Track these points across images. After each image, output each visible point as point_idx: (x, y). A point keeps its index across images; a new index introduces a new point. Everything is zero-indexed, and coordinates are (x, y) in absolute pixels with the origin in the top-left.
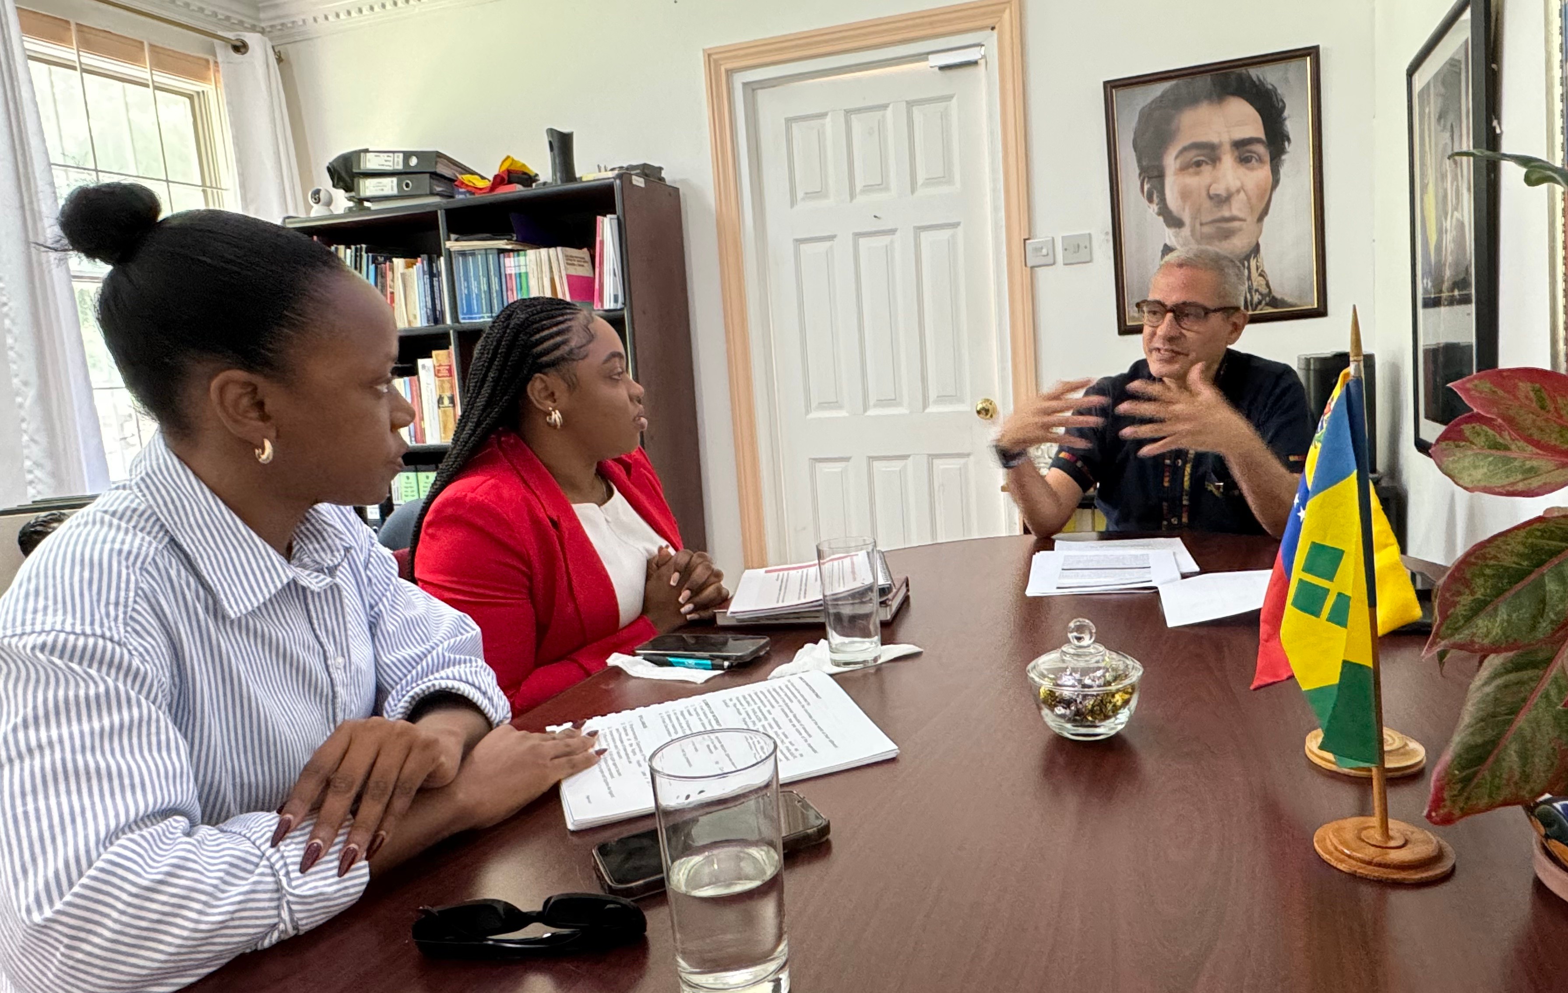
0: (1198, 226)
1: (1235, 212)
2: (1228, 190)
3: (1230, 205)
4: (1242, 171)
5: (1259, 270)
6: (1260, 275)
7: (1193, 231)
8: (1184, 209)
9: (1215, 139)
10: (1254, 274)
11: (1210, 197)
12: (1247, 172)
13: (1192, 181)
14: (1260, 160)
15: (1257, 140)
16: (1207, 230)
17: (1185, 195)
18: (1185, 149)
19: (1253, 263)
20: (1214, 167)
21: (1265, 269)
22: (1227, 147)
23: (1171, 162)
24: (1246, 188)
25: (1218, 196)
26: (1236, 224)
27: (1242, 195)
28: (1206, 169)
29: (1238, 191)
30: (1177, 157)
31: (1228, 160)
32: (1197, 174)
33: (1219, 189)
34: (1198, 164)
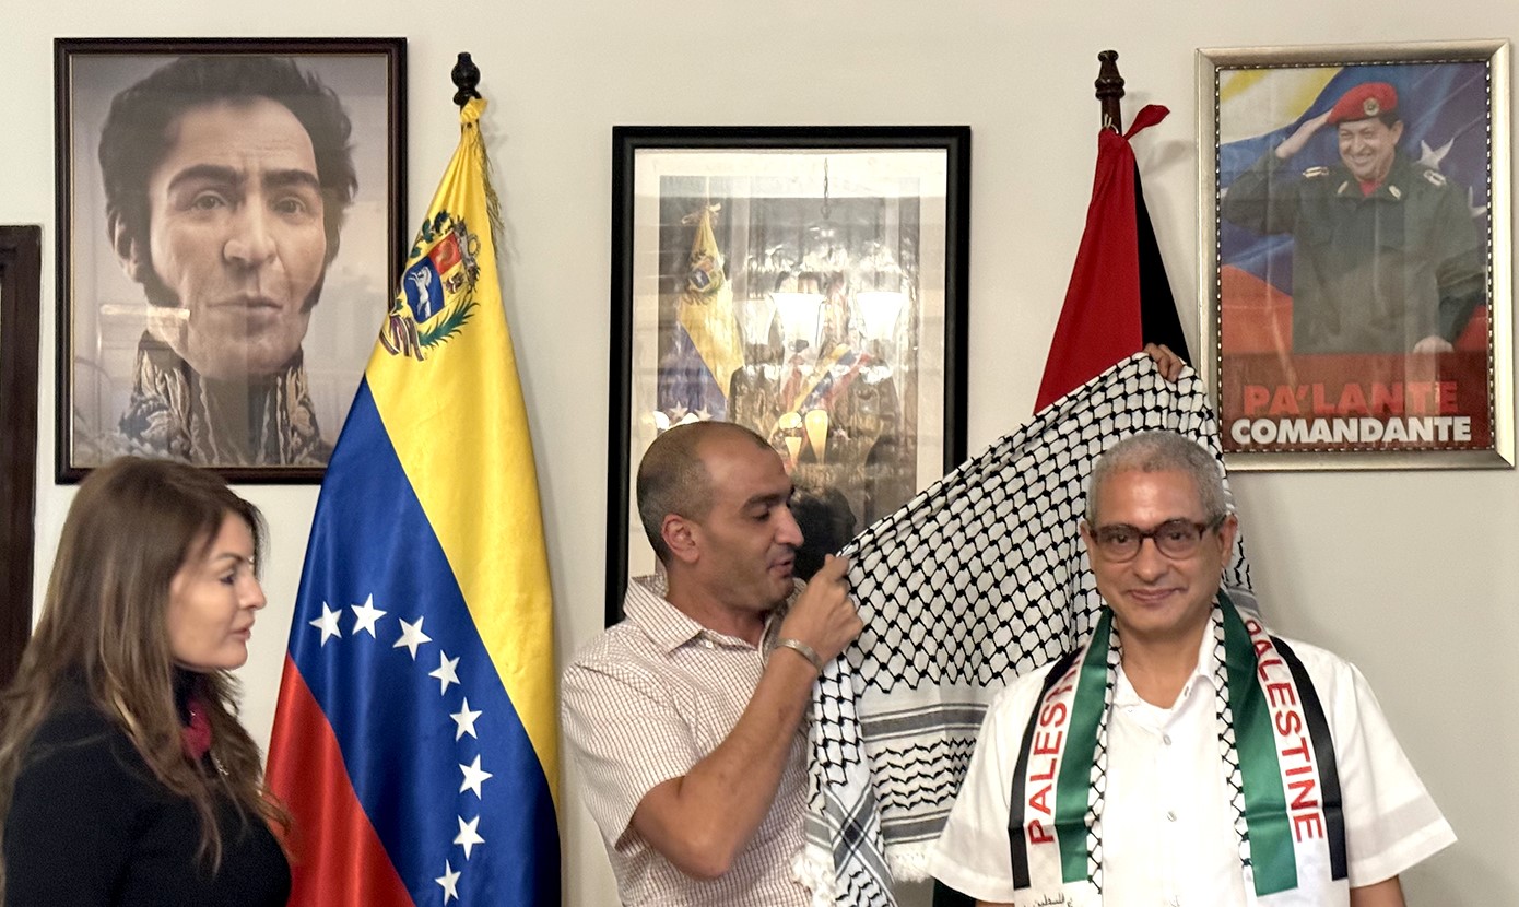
0: (202, 306)
1: (265, 292)
2: (254, 252)
3: (257, 276)
4: (280, 226)
6: (302, 403)
7: (194, 316)
8: (181, 277)
9: (236, 164)
10: (292, 401)
11: (225, 261)
12: (286, 226)
13: (194, 230)
14: (308, 211)
15: (306, 177)
16: (216, 315)
17: (184, 251)
18: (187, 175)
19: (291, 382)
20: (234, 210)
21: (310, 394)
22: (255, 181)
23: (163, 196)
25: (237, 259)
26: (267, 312)
28: (221, 214)
30: (172, 186)
31: (256, 206)
32: (204, 219)
33: (239, 248)
34: (208, 203)
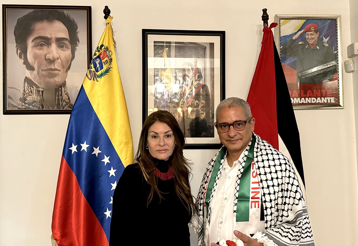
0: (40, 71)
1: (56, 67)
2: (53, 57)
3: (54, 63)
4: (60, 51)
5: (66, 92)
6: (66, 94)
7: (38, 73)
8: (35, 63)
9: (49, 36)
10: (64, 94)
11: (46, 60)
12: (61, 51)
13: (39, 52)
14: (67, 47)
15: (66, 39)
16: (44, 73)
17: (36, 57)
18: (37, 38)
19: (63, 89)
20: (48, 47)
21: (68, 92)
22: (54, 40)
23: (30, 44)
24: (61, 58)
25: (49, 59)
26: (57, 72)
27: (59, 60)
28: (45, 48)
29: (58, 59)
30: (32, 41)
31: (54, 46)
33: (50, 56)
34: (42, 45)
